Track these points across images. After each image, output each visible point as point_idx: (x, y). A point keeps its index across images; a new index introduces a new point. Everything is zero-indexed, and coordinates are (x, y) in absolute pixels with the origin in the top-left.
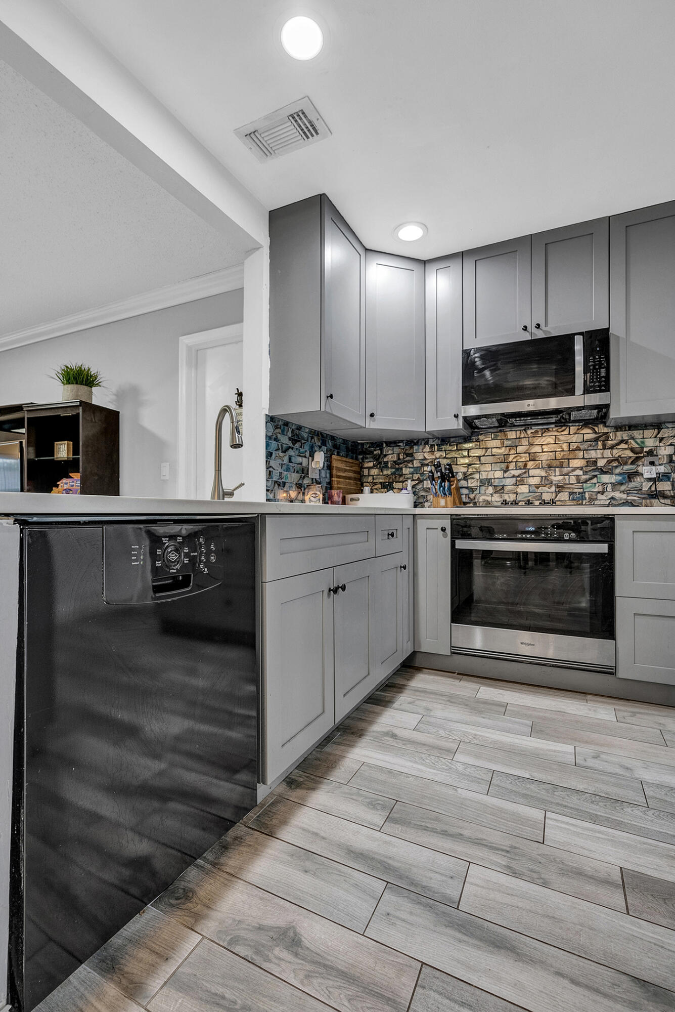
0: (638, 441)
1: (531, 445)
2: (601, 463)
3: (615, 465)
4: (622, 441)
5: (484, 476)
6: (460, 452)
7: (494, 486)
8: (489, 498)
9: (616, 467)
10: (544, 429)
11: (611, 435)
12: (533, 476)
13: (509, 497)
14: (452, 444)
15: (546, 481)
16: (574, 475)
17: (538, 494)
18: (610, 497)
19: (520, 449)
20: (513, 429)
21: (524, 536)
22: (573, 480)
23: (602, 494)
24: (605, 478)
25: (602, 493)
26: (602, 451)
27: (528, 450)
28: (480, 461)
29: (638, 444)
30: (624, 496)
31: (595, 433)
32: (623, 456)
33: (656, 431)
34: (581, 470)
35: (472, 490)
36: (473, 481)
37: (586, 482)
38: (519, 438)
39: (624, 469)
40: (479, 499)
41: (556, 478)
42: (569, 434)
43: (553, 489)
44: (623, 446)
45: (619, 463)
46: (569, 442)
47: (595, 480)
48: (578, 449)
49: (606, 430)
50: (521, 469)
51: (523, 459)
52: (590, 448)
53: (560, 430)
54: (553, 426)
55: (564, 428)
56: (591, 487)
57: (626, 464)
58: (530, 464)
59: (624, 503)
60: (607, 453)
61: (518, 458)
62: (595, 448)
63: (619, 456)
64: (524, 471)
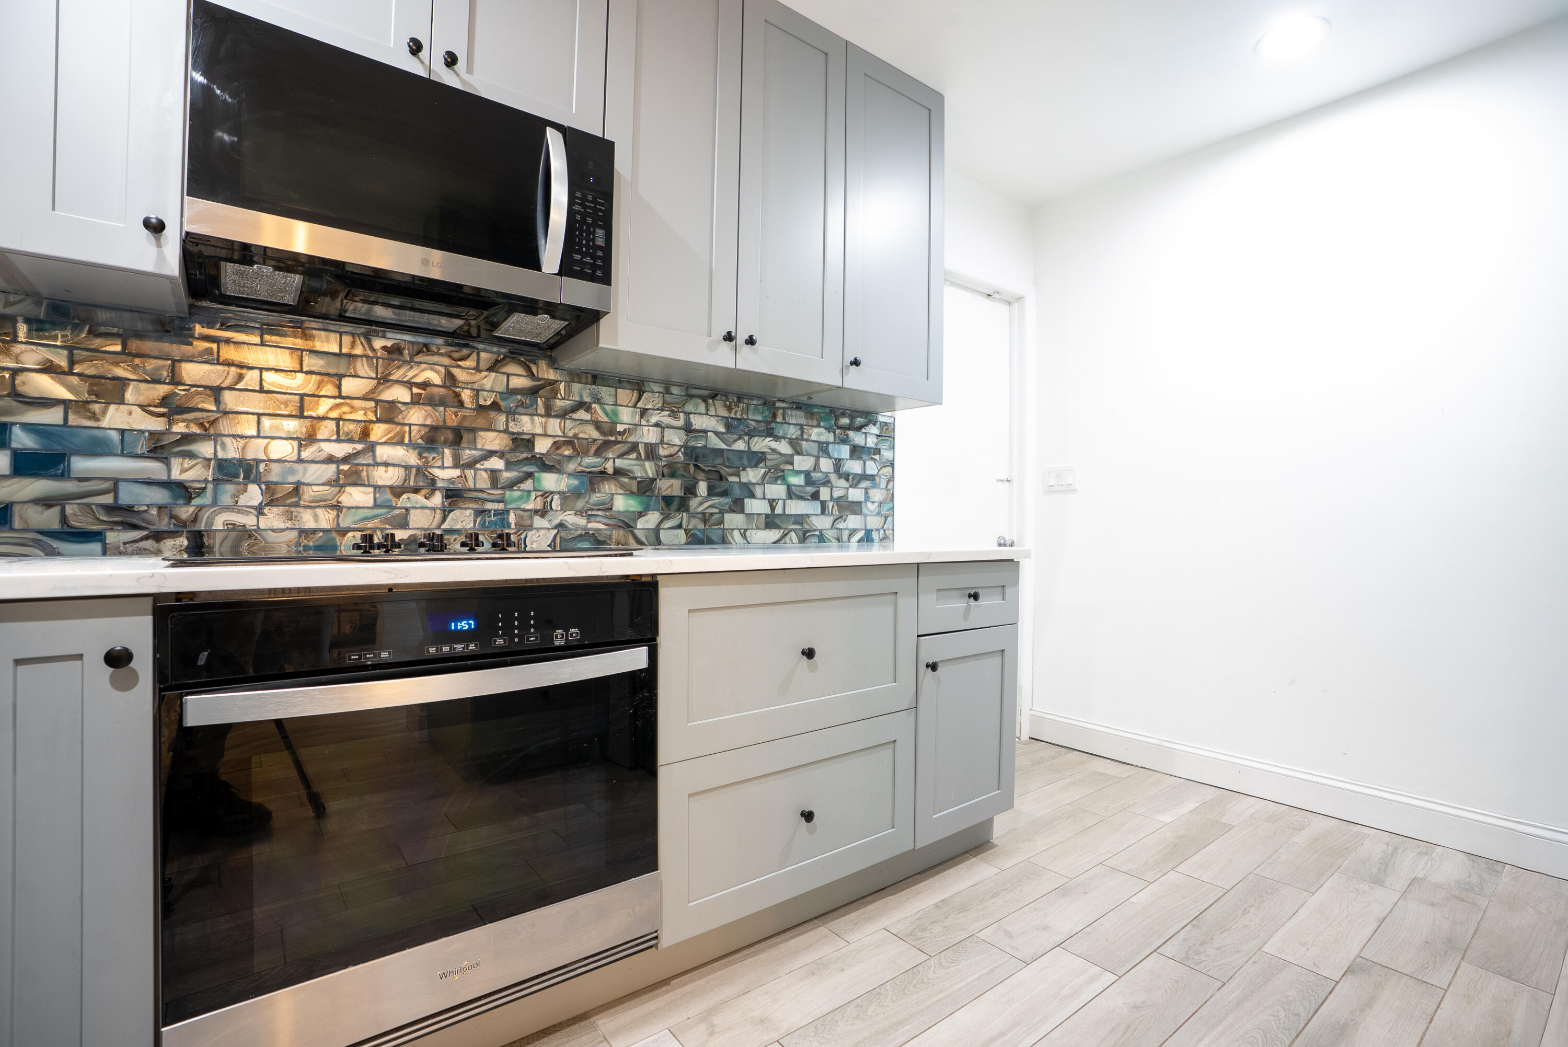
0: (608, 408)
1: (384, 380)
2: (542, 446)
3: (567, 453)
4: (581, 405)
5: (231, 451)
6: (137, 361)
7: (268, 484)
8: (249, 521)
9: (570, 458)
10: (418, 343)
11: (562, 386)
12: (386, 464)
13: (316, 518)
14: (103, 329)
15: (420, 478)
16: (486, 470)
17: (397, 512)
18: (556, 522)
19: (350, 386)
20: (332, 328)
21: (446, 649)
22: (483, 481)
23: (543, 516)
24: (550, 481)
25: (543, 512)
26: (544, 420)
27: (373, 391)
28: (218, 401)
29: (607, 414)
30: (582, 522)
31: (531, 375)
32: (581, 435)
33: (636, 394)
34: (501, 458)
35: (183, 491)
36: (188, 463)
37: (512, 485)
38: (349, 356)
39: (583, 463)
40: (210, 522)
41: (446, 473)
42: (477, 369)
43: (437, 499)
44: (582, 415)
45: (574, 449)
46: (476, 386)
47: (528, 485)
48: (495, 406)
49: (551, 375)
50: (351, 441)
51: (359, 416)
52: (520, 410)
53: (456, 355)
54: (440, 341)
55: (465, 351)
56: (520, 498)
57: (586, 453)
58: (379, 432)
59: (581, 535)
60: (554, 426)
61: (345, 409)
62: (530, 411)
63: (575, 436)
64: (359, 447)
